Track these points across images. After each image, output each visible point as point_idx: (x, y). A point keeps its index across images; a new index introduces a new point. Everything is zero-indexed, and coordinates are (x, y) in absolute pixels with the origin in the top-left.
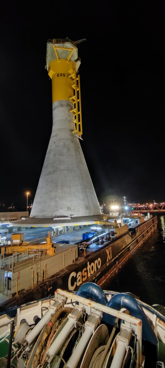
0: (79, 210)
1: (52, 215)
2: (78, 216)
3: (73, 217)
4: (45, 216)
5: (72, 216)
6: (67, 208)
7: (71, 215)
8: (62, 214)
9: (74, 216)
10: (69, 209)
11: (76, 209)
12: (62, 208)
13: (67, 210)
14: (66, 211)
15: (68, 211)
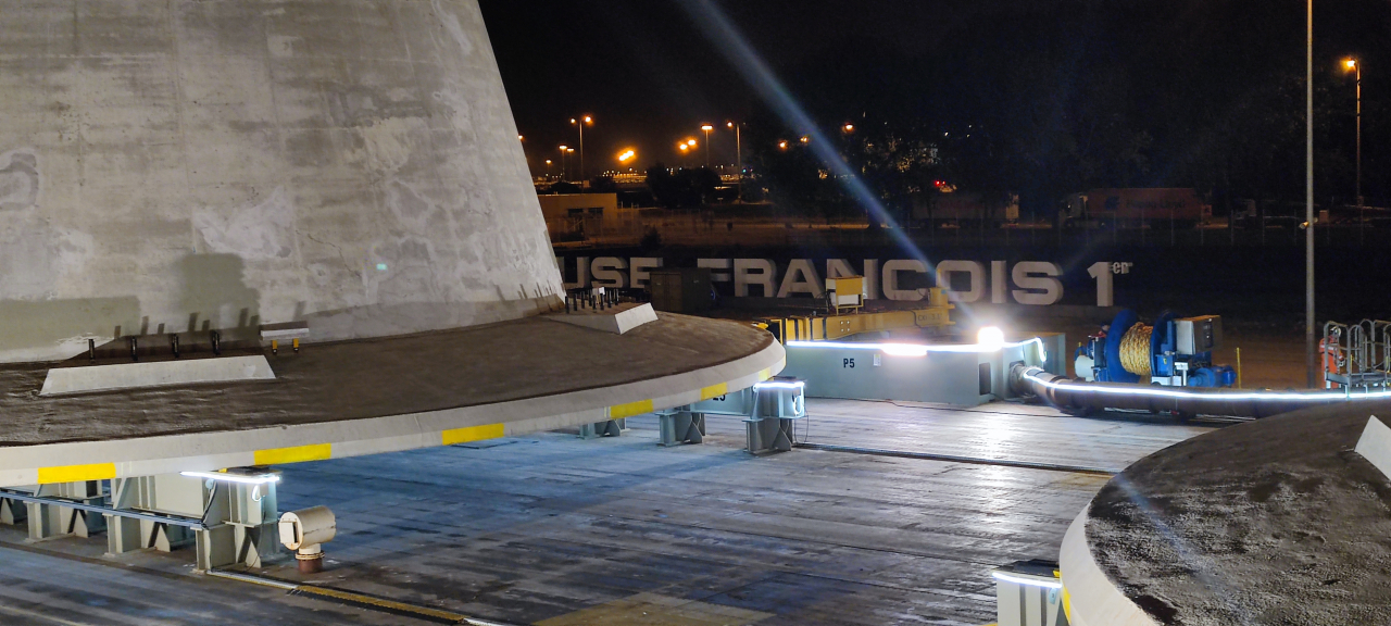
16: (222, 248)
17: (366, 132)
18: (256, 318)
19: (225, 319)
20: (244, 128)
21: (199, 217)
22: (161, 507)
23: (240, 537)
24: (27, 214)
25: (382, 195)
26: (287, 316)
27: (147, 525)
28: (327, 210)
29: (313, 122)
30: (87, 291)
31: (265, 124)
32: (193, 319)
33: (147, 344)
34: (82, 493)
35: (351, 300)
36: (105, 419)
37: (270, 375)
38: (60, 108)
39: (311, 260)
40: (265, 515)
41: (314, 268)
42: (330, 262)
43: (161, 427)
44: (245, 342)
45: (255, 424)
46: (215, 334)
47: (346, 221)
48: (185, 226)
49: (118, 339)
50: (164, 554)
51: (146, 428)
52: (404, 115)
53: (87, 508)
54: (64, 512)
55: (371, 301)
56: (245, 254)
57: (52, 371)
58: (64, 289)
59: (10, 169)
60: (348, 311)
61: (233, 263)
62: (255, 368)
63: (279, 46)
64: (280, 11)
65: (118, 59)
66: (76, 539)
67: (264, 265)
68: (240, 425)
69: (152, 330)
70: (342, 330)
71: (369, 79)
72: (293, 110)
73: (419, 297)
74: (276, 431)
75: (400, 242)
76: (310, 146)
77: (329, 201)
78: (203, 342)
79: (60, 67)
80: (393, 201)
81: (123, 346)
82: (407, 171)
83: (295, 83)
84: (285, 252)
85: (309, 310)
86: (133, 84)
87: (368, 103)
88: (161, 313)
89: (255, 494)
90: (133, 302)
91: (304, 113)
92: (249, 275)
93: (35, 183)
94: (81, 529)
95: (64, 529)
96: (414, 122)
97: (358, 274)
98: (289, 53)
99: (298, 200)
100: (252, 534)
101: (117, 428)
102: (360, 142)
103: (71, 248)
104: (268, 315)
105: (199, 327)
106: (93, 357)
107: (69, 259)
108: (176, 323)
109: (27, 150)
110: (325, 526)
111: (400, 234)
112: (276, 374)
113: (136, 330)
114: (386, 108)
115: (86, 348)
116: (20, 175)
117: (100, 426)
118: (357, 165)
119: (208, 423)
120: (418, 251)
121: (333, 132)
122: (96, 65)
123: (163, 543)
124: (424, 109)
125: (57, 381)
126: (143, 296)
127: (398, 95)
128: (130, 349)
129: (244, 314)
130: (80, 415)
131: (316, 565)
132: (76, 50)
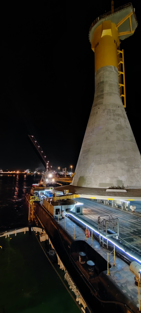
16: (121, 180)
17: (133, 170)
18: (124, 186)
19: (121, 186)
20: (122, 169)
21: (119, 177)
22: (117, 203)
23: (126, 207)
24: (104, 176)
25: (135, 176)
26: (127, 186)
27: (115, 205)
28: (130, 177)
29: (129, 169)
30: (109, 183)
31: (124, 169)
32: (118, 186)
33: (114, 188)
34: (109, 201)
35: (132, 185)
36: (112, 194)
37: (126, 192)
38: (107, 167)
39: (129, 181)
40: (128, 205)
41: (129, 182)
42: (130, 182)
43: (118, 196)
44: (123, 188)
45: (127, 196)
46: (120, 187)
47: (132, 178)
48: (117, 177)
49: (112, 187)
50: (117, 208)
51: (116, 196)
52: (137, 168)
53: (109, 202)
54: (107, 202)
55: (134, 185)
56: (123, 180)
57: (107, 189)
58: (107, 182)
59: (103, 172)
60: (132, 186)
61: (122, 181)
62: (125, 191)
63: (125, 162)
64: (125, 159)
65: (112, 163)
66: (108, 205)
67: (124, 181)
68: (125, 196)
69: (115, 187)
70: (132, 188)
71: (134, 165)
72: (127, 168)
73: (139, 185)
74: (129, 197)
75: (137, 180)
76: (128, 171)
77: (130, 176)
78: (119, 188)
79: (107, 164)
80: (136, 176)
81: (112, 188)
82: (137, 173)
83: (127, 165)
84: (126, 180)
85: (129, 186)
86: (113, 165)
87: (133, 167)
88: (116, 185)
89: (127, 203)
90: (113, 184)
91: (128, 168)
92: (123, 182)
93: (105, 173)
94: (108, 204)
95: (107, 204)
96: (138, 169)
97: (133, 183)
98: (126, 163)
99: (127, 176)
100: (127, 207)
101: (114, 195)
102: (133, 171)
103: (108, 179)
104: (125, 186)
105: (119, 187)
106: (110, 188)
107: (107, 180)
108: (117, 186)
109: (104, 170)
110: (135, 208)
111: (137, 179)
112: (127, 191)
113: (113, 187)
114: (135, 168)
115: (109, 188)
116: (104, 172)
117: (112, 195)
118: (133, 173)
119: (122, 196)
120: (138, 181)
121: (130, 170)
122: (110, 163)
123: (117, 207)
124: (138, 168)
125: (107, 190)
126: (114, 184)
127: (136, 167)
128: (113, 188)
129: (123, 186)
130: (110, 194)
131: (134, 212)
132: (108, 162)
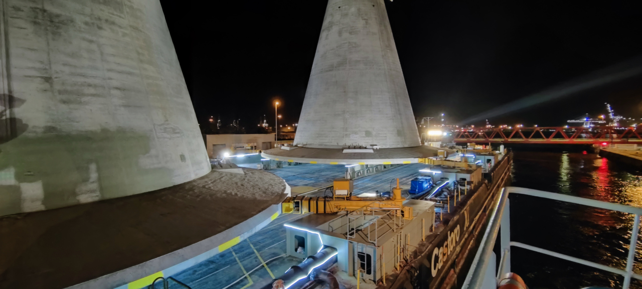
0: (386, 137)
1: (338, 144)
2: (384, 147)
3: (377, 149)
4: (325, 145)
5: (375, 147)
6: (364, 133)
7: (371, 145)
8: (356, 143)
9: (378, 147)
10: (368, 134)
11: (381, 135)
12: (356, 133)
13: (364, 135)
14: (364, 137)
15: (367, 138)
